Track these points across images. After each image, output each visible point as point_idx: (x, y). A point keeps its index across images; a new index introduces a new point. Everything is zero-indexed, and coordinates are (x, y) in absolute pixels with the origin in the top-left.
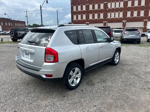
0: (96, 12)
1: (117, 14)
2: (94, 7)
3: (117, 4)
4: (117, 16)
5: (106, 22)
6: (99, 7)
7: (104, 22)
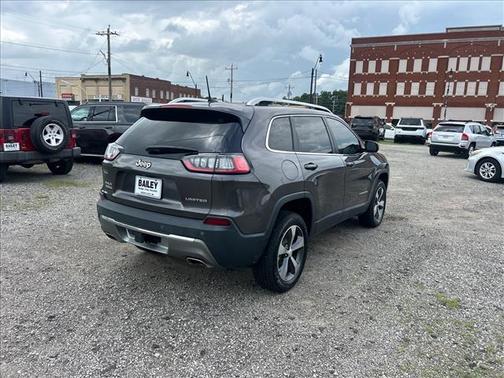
0: (416, 77)
1: (472, 85)
2: (410, 66)
3: (475, 61)
4: (471, 92)
5: (441, 104)
6: (425, 66)
7: (435, 104)
